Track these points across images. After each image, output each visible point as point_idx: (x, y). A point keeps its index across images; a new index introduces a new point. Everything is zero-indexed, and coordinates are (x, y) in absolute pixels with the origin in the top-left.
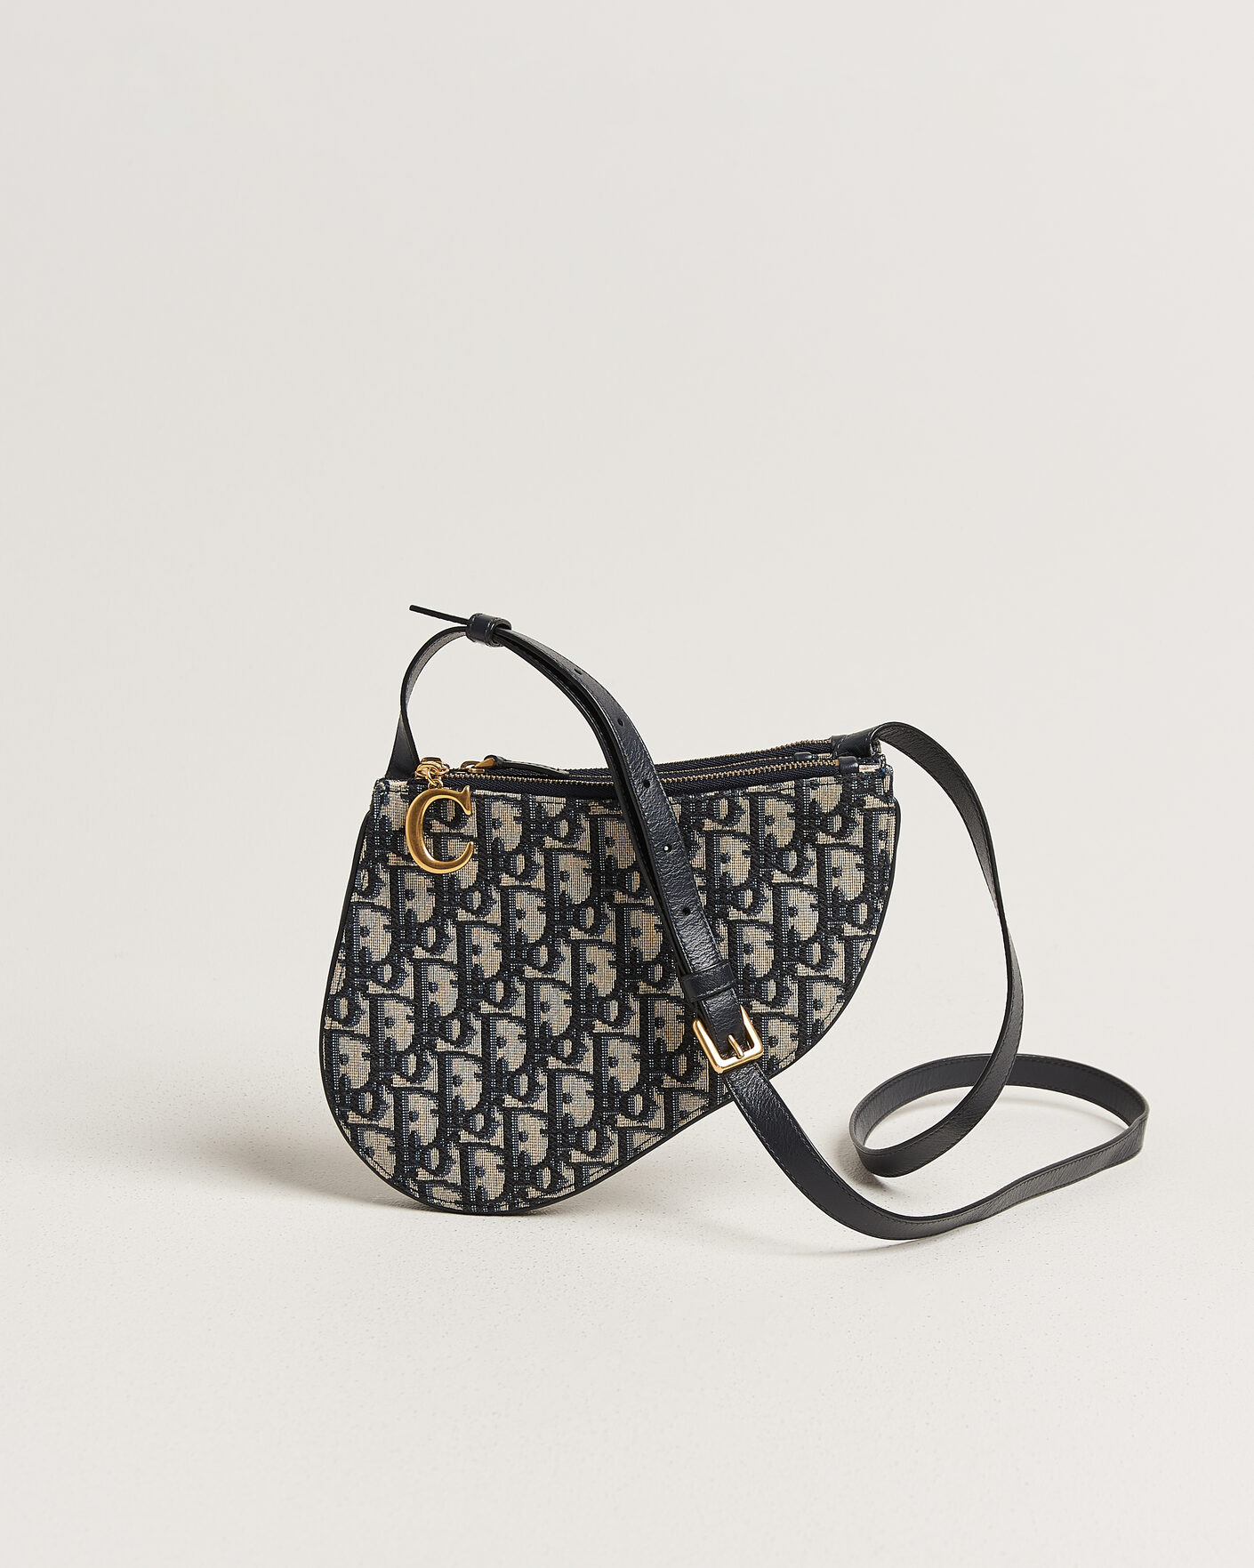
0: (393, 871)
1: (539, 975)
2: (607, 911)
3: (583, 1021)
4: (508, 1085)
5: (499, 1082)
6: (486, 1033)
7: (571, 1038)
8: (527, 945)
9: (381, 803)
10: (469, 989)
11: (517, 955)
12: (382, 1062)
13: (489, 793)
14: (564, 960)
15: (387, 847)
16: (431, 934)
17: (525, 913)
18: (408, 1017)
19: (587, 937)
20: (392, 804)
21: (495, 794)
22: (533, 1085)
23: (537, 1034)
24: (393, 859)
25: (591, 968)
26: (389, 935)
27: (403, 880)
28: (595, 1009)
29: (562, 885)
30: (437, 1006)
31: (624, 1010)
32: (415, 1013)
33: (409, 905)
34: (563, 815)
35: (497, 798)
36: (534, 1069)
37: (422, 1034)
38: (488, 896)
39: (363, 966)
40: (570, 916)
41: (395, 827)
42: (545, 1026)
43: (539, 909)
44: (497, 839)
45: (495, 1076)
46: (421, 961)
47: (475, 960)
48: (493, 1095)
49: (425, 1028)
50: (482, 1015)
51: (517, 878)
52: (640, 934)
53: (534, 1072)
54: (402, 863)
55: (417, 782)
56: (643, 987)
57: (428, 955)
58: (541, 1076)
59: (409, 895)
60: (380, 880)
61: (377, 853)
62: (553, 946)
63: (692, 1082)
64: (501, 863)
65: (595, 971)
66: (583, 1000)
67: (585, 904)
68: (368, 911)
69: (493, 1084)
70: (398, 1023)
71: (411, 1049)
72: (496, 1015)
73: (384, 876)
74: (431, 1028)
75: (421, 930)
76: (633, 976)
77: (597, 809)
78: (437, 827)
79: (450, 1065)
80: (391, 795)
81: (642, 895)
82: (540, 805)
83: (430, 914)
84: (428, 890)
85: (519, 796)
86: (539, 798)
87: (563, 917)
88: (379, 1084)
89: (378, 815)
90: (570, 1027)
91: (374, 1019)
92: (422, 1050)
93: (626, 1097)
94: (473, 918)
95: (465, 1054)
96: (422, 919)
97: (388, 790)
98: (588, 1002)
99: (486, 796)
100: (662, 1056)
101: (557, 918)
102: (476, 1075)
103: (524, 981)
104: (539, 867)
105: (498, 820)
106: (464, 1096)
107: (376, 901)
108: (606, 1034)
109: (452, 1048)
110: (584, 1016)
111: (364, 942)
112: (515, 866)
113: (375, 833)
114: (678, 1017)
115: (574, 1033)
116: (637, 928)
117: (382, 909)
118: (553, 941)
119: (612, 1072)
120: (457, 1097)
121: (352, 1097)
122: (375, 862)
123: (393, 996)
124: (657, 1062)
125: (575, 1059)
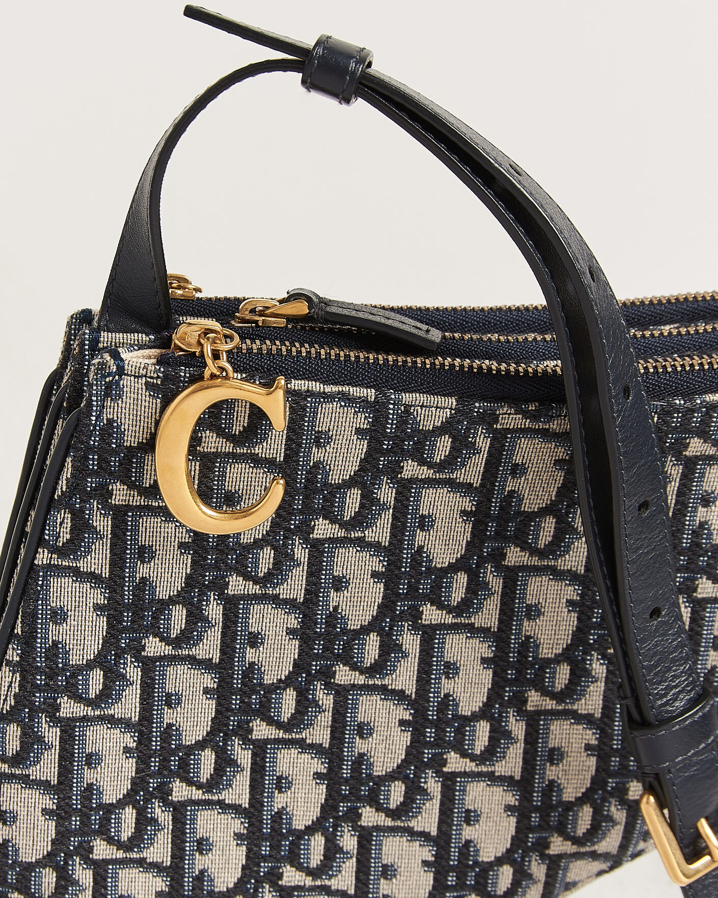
0: (119, 515)
1: (361, 680)
2: (490, 578)
3: (427, 753)
4: (290, 851)
5: (275, 847)
6: (258, 770)
7: (405, 779)
8: (345, 631)
9: (107, 395)
10: (235, 701)
11: (325, 649)
12: (75, 822)
13: (316, 386)
14: (405, 656)
15: (111, 474)
16: (178, 617)
17: (347, 582)
18: (127, 750)
19: (450, 620)
20: (128, 398)
21: (328, 389)
22: (332, 851)
23: (346, 772)
24: (120, 494)
25: (451, 670)
26: (103, 622)
27: (135, 530)
28: (450, 735)
29: (420, 537)
30: (177, 730)
31: (499, 735)
32: (139, 743)
33: (143, 570)
34: (445, 428)
35: (329, 398)
36: (335, 827)
37: (148, 775)
38: (287, 555)
39: (52, 674)
40: (424, 587)
41: (130, 440)
42: (361, 759)
43: (375, 575)
44: (317, 465)
45: (270, 837)
46: (154, 660)
47: (251, 655)
48: (264, 868)
49: (155, 764)
50: (253, 742)
51: (343, 525)
52: (539, 613)
53: (335, 830)
54: (138, 500)
55: (178, 362)
56: (534, 700)
57: (168, 650)
58: (347, 836)
59: (145, 554)
60: (93, 530)
61: (91, 483)
62: (389, 634)
63: (593, 844)
64: (318, 501)
65: (457, 673)
66: (431, 722)
67: (454, 568)
68: (67, 581)
69: (265, 850)
70: (108, 760)
71: (128, 799)
72: (277, 741)
73: (102, 523)
74: (165, 762)
75: (161, 611)
76: (520, 680)
77: (509, 419)
78: (212, 442)
79: (193, 820)
80: (126, 381)
81: (553, 552)
82: (407, 411)
83: (179, 584)
84: (181, 545)
85: (371, 394)
86: (407, 398)
87: (413, 588)
88: (69, 855)
89: (98, 417)
90: (405, 763)
91: (66, 757)
92: (147, 801)
93: (486, 869)
94: (255, 589)
95: (221, 804)
96: (163, 593)
97: (121, 371)
98: (440, 724)
99: (310, 393)
100: (553, 808)
101: (403, 589)
102: (238, 836)
103: (332, 689)
104: (383, 507)
105: (327, 433)
106: (213, 871)
107: (83, 565)
108: (465, 774)
109: (197, 794)
110: (431, 745)
111: (55, 632)
112: (342, 507)
113: (90, 449)
114: (588, 747)
115: (411, 771)
116: (536, 605)
117: (93, 578)
118: (391, 628)
119: (468, 833)
120: (202, 872)
121: (18, 874)
122: (86, 498)
123: (102, 719)
124: (545, 818)
125: (407, 812)
